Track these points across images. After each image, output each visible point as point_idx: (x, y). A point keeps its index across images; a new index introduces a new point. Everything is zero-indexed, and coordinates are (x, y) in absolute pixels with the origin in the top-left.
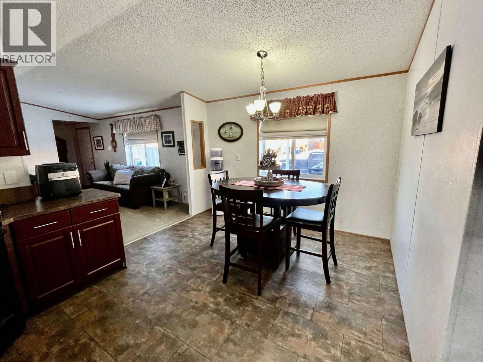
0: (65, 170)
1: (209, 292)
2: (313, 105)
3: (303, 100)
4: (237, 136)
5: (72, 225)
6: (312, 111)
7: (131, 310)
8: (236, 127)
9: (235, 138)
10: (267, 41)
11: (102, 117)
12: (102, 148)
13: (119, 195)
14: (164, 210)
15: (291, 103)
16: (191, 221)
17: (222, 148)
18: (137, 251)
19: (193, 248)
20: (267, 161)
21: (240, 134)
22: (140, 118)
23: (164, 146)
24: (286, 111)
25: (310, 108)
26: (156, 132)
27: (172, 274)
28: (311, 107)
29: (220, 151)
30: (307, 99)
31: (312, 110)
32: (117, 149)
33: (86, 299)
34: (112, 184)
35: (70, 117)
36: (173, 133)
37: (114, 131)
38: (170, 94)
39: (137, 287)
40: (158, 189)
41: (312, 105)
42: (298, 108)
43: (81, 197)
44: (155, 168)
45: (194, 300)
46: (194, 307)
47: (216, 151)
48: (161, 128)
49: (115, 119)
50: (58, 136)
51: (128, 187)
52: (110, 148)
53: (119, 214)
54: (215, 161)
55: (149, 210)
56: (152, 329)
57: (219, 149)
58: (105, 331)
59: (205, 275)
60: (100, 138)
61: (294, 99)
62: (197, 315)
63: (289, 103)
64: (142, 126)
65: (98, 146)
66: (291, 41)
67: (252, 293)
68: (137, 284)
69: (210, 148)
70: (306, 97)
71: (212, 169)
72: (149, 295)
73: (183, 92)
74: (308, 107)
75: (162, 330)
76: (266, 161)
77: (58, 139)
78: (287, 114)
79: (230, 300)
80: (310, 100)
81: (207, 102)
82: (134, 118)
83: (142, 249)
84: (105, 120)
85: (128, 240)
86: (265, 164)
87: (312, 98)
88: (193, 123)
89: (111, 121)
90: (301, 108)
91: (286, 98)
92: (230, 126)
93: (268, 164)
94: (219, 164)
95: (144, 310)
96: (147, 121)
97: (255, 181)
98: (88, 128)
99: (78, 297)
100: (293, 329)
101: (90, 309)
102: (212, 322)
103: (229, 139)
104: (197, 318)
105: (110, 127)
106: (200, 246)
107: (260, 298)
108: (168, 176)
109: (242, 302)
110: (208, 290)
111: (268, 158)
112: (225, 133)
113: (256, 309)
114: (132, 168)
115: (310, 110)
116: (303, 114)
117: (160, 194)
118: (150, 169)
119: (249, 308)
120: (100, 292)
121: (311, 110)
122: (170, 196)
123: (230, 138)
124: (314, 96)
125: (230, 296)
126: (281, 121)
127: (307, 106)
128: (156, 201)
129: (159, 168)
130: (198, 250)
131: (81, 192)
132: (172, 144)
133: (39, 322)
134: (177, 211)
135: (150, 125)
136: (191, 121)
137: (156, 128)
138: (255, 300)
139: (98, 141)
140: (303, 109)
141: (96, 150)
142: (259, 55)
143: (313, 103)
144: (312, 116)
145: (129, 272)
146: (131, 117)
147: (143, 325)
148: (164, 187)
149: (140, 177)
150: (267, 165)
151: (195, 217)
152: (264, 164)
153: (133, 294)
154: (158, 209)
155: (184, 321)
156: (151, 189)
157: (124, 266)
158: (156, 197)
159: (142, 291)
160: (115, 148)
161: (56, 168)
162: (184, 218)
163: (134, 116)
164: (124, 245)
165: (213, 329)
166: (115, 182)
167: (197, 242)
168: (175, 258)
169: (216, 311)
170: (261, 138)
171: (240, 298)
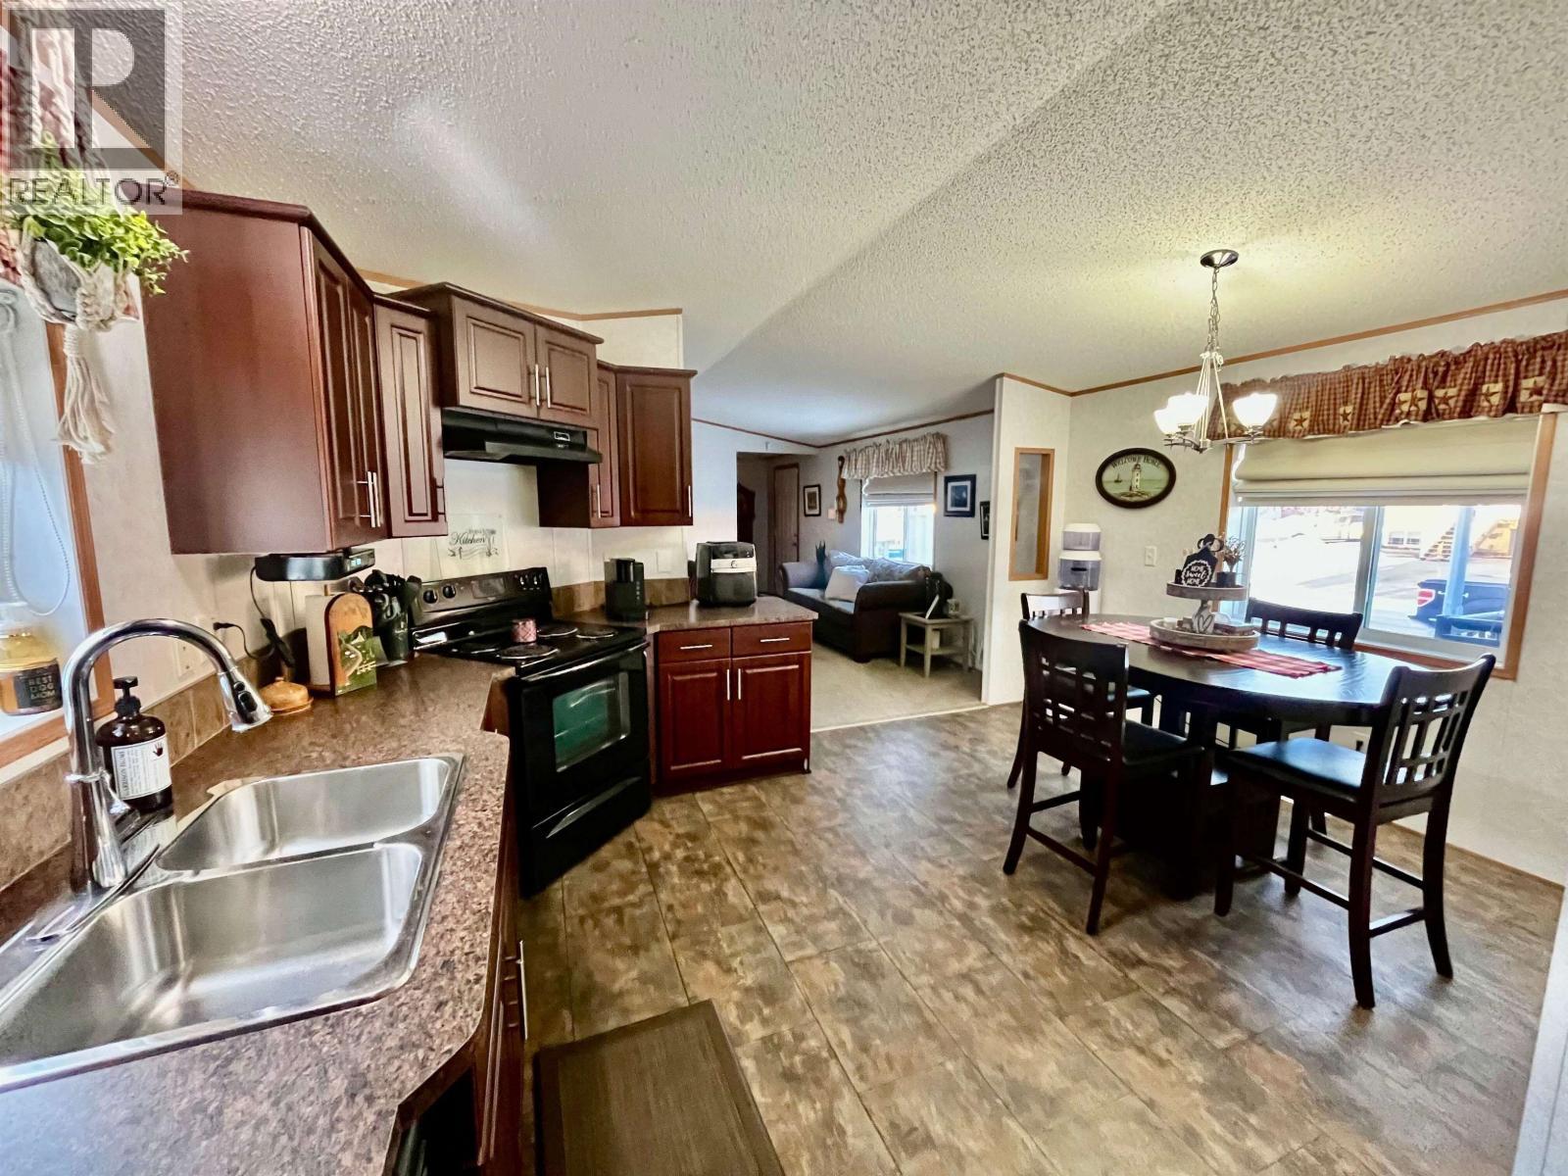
0: (736, 556)
1: (963, 878)
2: (1462, 384)
3: (1415, 368)
4: (1155, 490)
5: (732, 656)
6: (1455, 407)
7: (799, 847)
8: (1153, 463)
9: (1146, 497)
10: (1226, 224)
11: (823, 443)
12: (817, 512)
13: (816, 616)
14: (923, 675)
15: (1367, 381)
16: (980, 717)
17: (1098, 523)
18: (836, 748)
19: (960, 777)
20: (1199, 572)
21: (1163, 485)
22: (900, 444)
23: (948, 514)
24: (1341, 410)
25: (1449, 394)
26: (933, 476)
27: (896, 815)
28: (1452, 392)
29: (1094, 534)
30: (1437, 364)
31: (1457, 401)
32: (846, 516)
33: (735, 801)
34: (823, 597)
35: (767, 444)
36: (973, 478)
37: (845, 475)
38: (971, 384)
39: (819, 813)
40: (916, 621)
41: (1459, 382)
42: (1394, 399)
43: (753, 609)
44: (918, 569)
45: (923, 877)
46: (916, 891)
47: (1081, 534)
48: (947, 466)
49: (849, 447)
50: (744, 484)
51: (850, 608)
52: (832, 514)
53: (809, 656)
54: (1078, 562)
55: (886, 669)
56: (825, 890)
57: (1088, 529)
58: (750, 860)
59: (966, 842)
60: (816, 489)
61: (1379, 370)
62: (917, 906)
63: (1355, 381)
64: (904, 462)
65: (810, 507)
66: (1312, 209)
67: (1072, 923)
68: (820, 808)
69: (1066, 523)
70: (1431, 357)
71: (1060, 583)
72: (837, 834)
73: (1001, 375)
74: (1440, 393)
75: (841, 900)
76: (1193, 572)
77: (741, 489)
78: (1345, 419)
79: (1005, 910)
80: (1453, 367)
81: (1073, 394)
82: (888, 442)
83: (849, 747)
84: (830, 448)
85: (821, 722)
86: (1189, 581)
87: (1459, 361)
88: (1022, 453)
89: (840, 450)
90: (1403, 396)
91: (1344, 368)
92: (1134, 460)
93: (1197, 581)
94: (1085, 570)
95: (820, 856)
96: (916, 449)
97: (1152, 628)
98: (796, 466)
99: (722, 794)
100: (1149, 1041)
101: (736, 818)
102: (944, 932)
103: (1128, 499)
104: (917, 912)
105: (837, 463)
106: (979, 779)
107: (1089, 940)
108: (947, 592)
109: (1034, 927)
110: (961, 871)
111: (1200, 565)
112: (1117, 481)
113: (1067, 957)
114: (868, 564)
115: (1447, 404)
116: (1413, 417)
117: (918, 635)
118: (906, 571)
119: (1049, 948)
120: (756, 798)
121: (1452, 402)
122: (942, 644)
123: (1131, 496)
124: (1469, 352)
125: (1009, 905)
126: (1320, 442)
127: (1437, 388)
128: (908, 652)
129: (926, 569)
130: (973, 787)
131: (754, 601)
132: (968, 509)
133: (667, 808)
134: (955, 687)
135: (920, 460)
136: (1017, 449)
137: (933, 466)
138: (1071, 939)
139: (812, 497)
140: (1414, 401)
141: (806, 515)
142: (1207, 261)
143: (1462, 376)
144: (1456, 422)
145: (812, 782)
146: (882, 440)
147: (811, 878)
148: (930, 618)
149: (881, 586)
150: (1194, 584)
151: (995, 708)
152: (1186, 579)
153: (807, 822)
154: (908, 670)
155: (887, 905)
156: (900, 618)
157: (806, 767)
158: (909, 642)
159: (825, 824)
160: (841, 512)
161: (724, 549)
162: (965, 706)
163: (888, 437)
164: (812, 731)
165: (940, 945)
166: (829, 592)
167: (977, 768)
168: (913, 785)
169: (964, 918)
170: (1240, 499)
171: (1033, 918)
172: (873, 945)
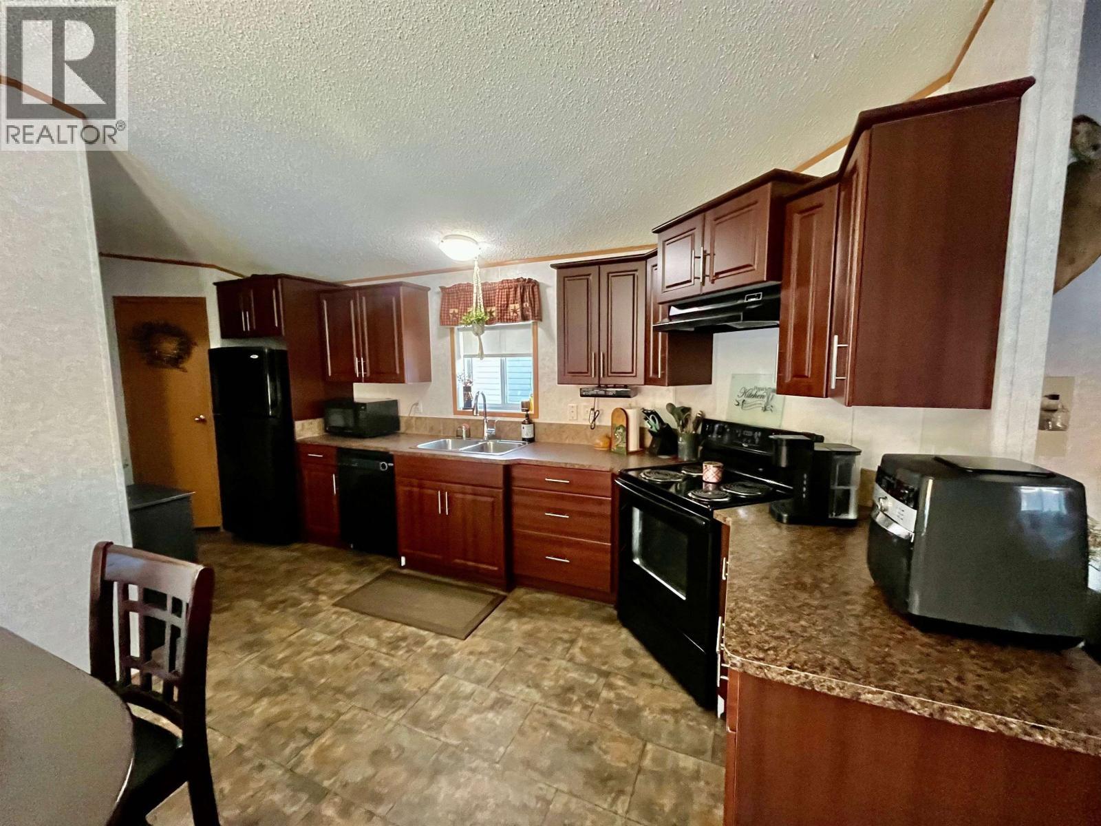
62: (371, 780)
104: (369, 771)
155: (400, 762)
165: (340, 751)
172: (395, 717)
